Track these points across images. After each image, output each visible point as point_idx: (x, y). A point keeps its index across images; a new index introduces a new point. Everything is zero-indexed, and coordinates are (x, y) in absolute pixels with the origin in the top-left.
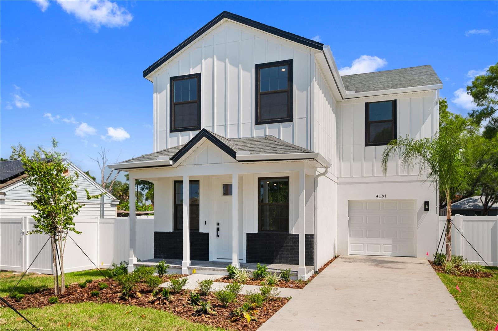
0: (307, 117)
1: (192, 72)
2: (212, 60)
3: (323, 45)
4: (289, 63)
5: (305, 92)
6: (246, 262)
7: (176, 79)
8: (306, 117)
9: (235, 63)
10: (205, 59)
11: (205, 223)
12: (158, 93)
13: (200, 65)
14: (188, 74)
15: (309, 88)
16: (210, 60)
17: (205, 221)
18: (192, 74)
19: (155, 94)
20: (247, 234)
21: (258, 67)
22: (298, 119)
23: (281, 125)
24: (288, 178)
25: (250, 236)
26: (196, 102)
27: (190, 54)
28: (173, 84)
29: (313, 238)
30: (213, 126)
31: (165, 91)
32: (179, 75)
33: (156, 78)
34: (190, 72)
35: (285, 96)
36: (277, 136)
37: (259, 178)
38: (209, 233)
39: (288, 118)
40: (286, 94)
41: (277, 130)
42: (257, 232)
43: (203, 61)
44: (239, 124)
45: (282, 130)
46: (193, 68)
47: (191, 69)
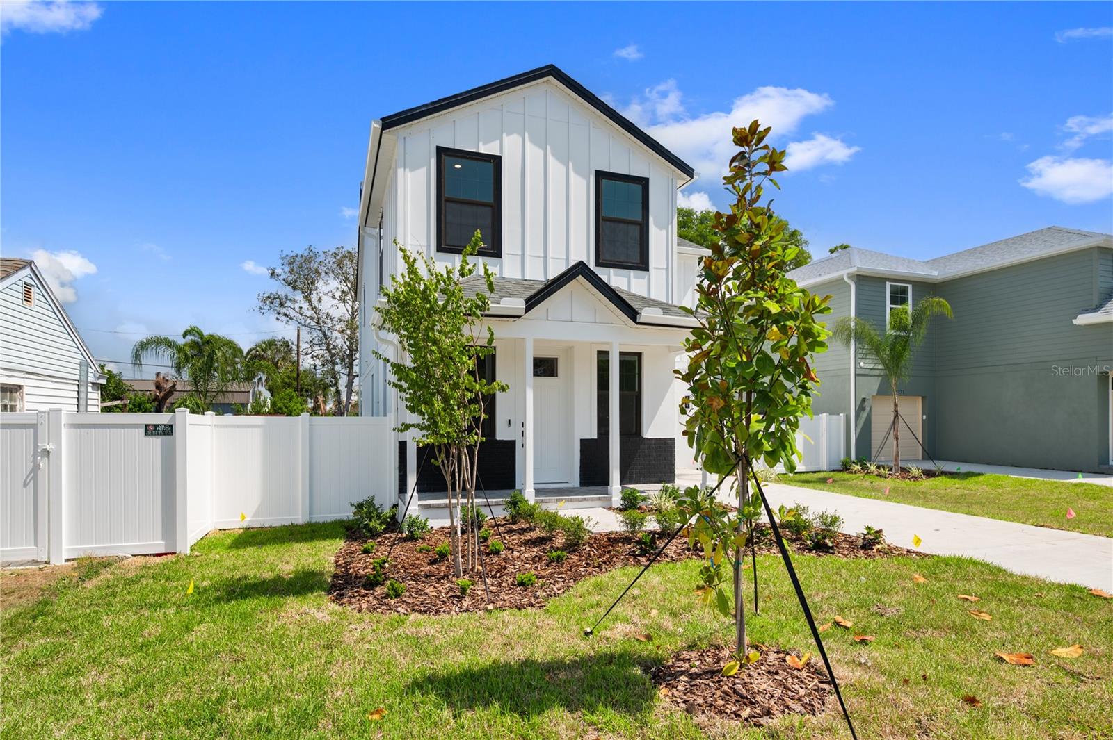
0: (667, 269)
1: (484, 149)
2: (520, 139)
3: (694, 170)
4: (644, 182)
5: (664, 232)
6: (579, 486)
7: (449, 153)
8: (665, 267)
9: (564, 159)
10: (508, 135)
11: (509, 423)
12: (407, 170)
13: (498, 142)
14: (474, 151)
15: (670, 227)
16: (516, 138)
17: (509, 421)
18: (482, 152)
19: (403, 169)
20: (581, 440)
21: (600, 175)
22: (655, 268)
23: (632, 273)
24: (639, 355)
25: (584, 442)
26: (492, 207)
27: (478, 116)
28: (443, 161)
29: (674, 443)
30: (523, 255)
31: (424, 170)
32: (456, 148)
33: (405, 138)
34: (478, 149)
35: (635, 231)
36: (626, 289)
37: (598, 351)
38: (515, 441)
39: (642, 264)
40: (637, 228)
41: (625, 280)
42: (596, 437)
43: (504, 135)
44: (567, 259)
45: (634, 281)
46: (484, 144)
47: (481, 144)
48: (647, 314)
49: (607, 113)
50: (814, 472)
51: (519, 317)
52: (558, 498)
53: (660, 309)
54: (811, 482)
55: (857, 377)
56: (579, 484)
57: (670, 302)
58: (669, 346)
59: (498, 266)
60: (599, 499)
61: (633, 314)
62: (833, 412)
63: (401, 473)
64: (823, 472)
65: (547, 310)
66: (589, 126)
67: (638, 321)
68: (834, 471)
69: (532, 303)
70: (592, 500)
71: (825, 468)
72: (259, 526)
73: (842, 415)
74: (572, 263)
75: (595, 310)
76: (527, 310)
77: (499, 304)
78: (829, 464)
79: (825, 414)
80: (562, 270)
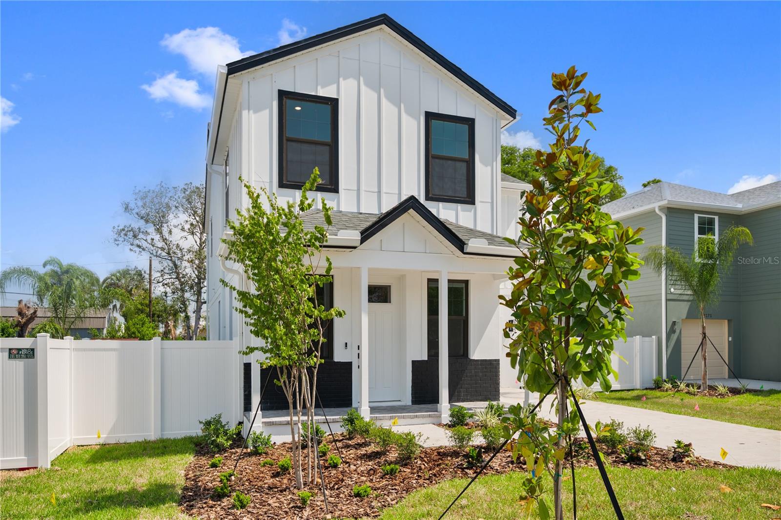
0: (492, 202)
1: (322, 93)
2: (355, 83)
3: (516, 111)
4: (470, 123)
5: (489, 168)
6: (410, 403)
7: (290, 96)
8: (490, 201)
9: (397, 101)
10: (344, 79)
11: (346, 346)
12: (251, 112)
13: (335, 86)
14: (313, 94)
15: (495, 163)
16: (352, 82)
17: (346, 343)
18: (321, 95)
19: (247, 111)
21: (430, 116)
22: (481, 202)
23: (460, 206)
24: (466, 282)
25: (414, 363)
26: (329, 145)
27: (317, 61)
28: (284, 103)
29: (499, 364)
30: (359, 190)
31: (267, 112)
32: (296, 91)
33: (249, 82)
34: (317, 92)
35: (463, 167)
36: (454, 221)
37: (428, 279)
38: (351, 362)
39: (469, 199)
40: (464, 165)
41: (454, 213)
42: (427, 359)
43: (341, 79)
44: (400, 194)
45: (461, 214)
46: (323, 87)
47: (319, 88)
48: (473, 245)
49: (436, 59)
50: (629, 390)
51: (355, 248)
52: (392, 415)
53: (485, 240)
54: (626, 399)
55: (668, 302)
56: (411, 402)
57: (495, 234)
58: (494, 274)
59: (336, 200)
60: (430, 416)
61: (460, 245)
62: (646, 334)
63: (246, 393)
64: (637, 390)
65: (381, 240)
66: (420, 71)
67: (465, 251)
68: (646, 389)
69: (367, 234)
70: (423, 417)
71: (638, 387)
72: (115, 442)
73: (654, 337)
74: (404, 198)
75: (426, 241)
76: (363, 241)
77: (336, 235)
78: (642, 382)
79: (638, 337)
80: (394, 203)
